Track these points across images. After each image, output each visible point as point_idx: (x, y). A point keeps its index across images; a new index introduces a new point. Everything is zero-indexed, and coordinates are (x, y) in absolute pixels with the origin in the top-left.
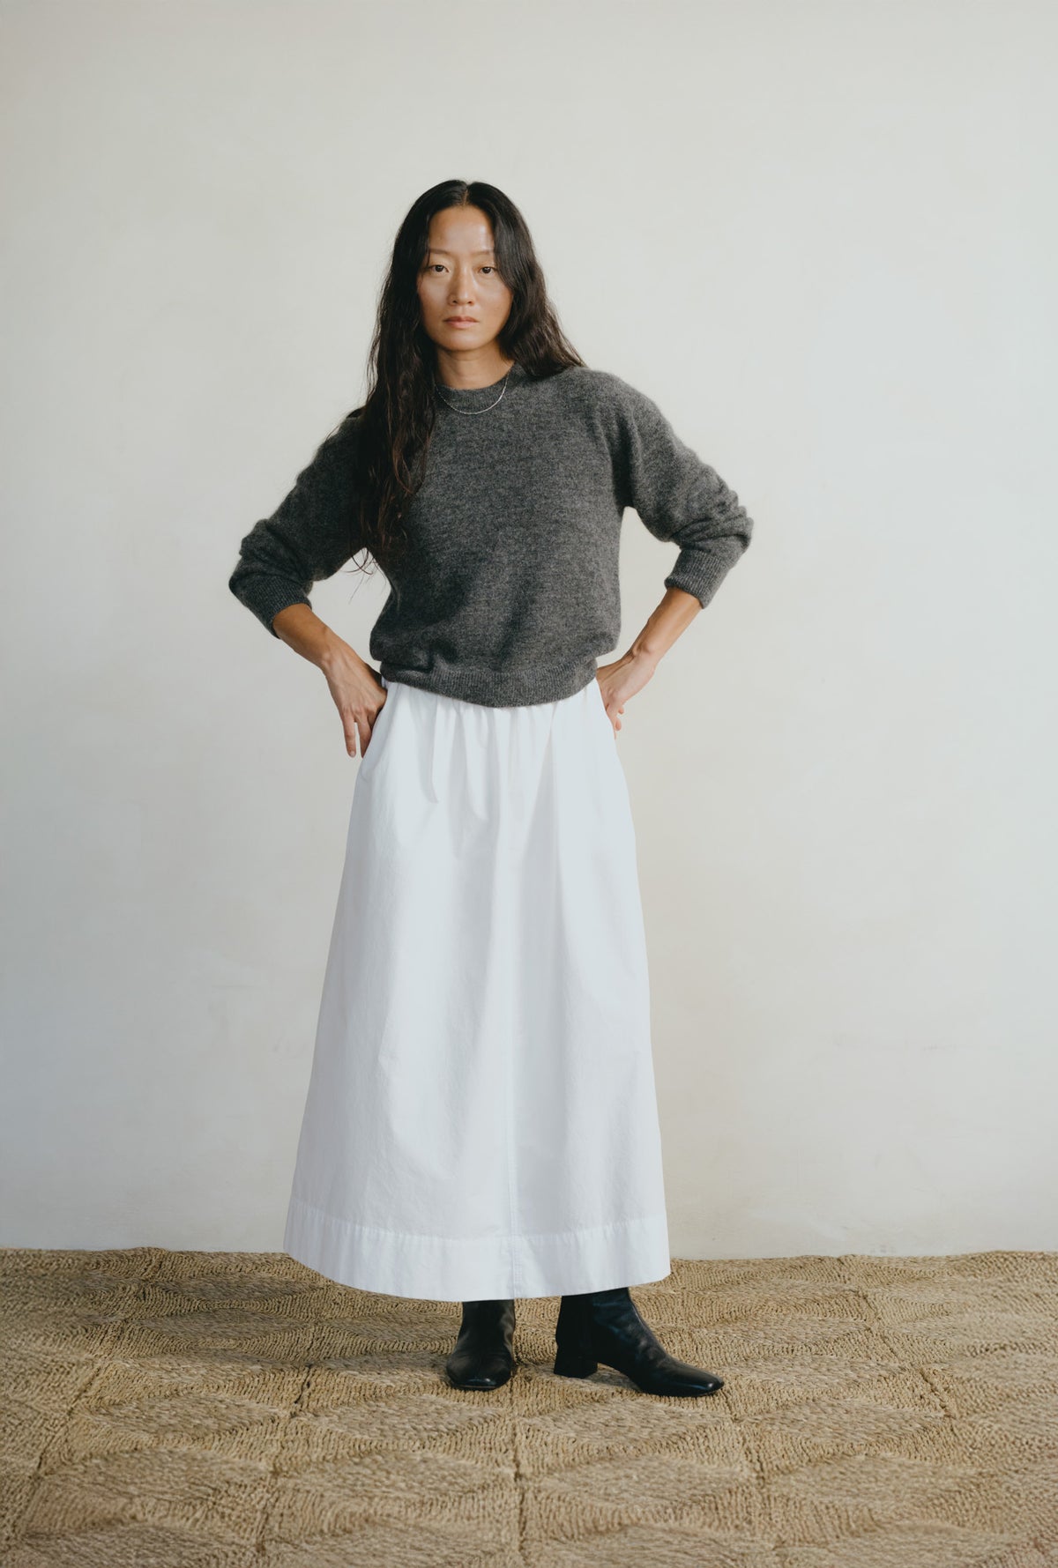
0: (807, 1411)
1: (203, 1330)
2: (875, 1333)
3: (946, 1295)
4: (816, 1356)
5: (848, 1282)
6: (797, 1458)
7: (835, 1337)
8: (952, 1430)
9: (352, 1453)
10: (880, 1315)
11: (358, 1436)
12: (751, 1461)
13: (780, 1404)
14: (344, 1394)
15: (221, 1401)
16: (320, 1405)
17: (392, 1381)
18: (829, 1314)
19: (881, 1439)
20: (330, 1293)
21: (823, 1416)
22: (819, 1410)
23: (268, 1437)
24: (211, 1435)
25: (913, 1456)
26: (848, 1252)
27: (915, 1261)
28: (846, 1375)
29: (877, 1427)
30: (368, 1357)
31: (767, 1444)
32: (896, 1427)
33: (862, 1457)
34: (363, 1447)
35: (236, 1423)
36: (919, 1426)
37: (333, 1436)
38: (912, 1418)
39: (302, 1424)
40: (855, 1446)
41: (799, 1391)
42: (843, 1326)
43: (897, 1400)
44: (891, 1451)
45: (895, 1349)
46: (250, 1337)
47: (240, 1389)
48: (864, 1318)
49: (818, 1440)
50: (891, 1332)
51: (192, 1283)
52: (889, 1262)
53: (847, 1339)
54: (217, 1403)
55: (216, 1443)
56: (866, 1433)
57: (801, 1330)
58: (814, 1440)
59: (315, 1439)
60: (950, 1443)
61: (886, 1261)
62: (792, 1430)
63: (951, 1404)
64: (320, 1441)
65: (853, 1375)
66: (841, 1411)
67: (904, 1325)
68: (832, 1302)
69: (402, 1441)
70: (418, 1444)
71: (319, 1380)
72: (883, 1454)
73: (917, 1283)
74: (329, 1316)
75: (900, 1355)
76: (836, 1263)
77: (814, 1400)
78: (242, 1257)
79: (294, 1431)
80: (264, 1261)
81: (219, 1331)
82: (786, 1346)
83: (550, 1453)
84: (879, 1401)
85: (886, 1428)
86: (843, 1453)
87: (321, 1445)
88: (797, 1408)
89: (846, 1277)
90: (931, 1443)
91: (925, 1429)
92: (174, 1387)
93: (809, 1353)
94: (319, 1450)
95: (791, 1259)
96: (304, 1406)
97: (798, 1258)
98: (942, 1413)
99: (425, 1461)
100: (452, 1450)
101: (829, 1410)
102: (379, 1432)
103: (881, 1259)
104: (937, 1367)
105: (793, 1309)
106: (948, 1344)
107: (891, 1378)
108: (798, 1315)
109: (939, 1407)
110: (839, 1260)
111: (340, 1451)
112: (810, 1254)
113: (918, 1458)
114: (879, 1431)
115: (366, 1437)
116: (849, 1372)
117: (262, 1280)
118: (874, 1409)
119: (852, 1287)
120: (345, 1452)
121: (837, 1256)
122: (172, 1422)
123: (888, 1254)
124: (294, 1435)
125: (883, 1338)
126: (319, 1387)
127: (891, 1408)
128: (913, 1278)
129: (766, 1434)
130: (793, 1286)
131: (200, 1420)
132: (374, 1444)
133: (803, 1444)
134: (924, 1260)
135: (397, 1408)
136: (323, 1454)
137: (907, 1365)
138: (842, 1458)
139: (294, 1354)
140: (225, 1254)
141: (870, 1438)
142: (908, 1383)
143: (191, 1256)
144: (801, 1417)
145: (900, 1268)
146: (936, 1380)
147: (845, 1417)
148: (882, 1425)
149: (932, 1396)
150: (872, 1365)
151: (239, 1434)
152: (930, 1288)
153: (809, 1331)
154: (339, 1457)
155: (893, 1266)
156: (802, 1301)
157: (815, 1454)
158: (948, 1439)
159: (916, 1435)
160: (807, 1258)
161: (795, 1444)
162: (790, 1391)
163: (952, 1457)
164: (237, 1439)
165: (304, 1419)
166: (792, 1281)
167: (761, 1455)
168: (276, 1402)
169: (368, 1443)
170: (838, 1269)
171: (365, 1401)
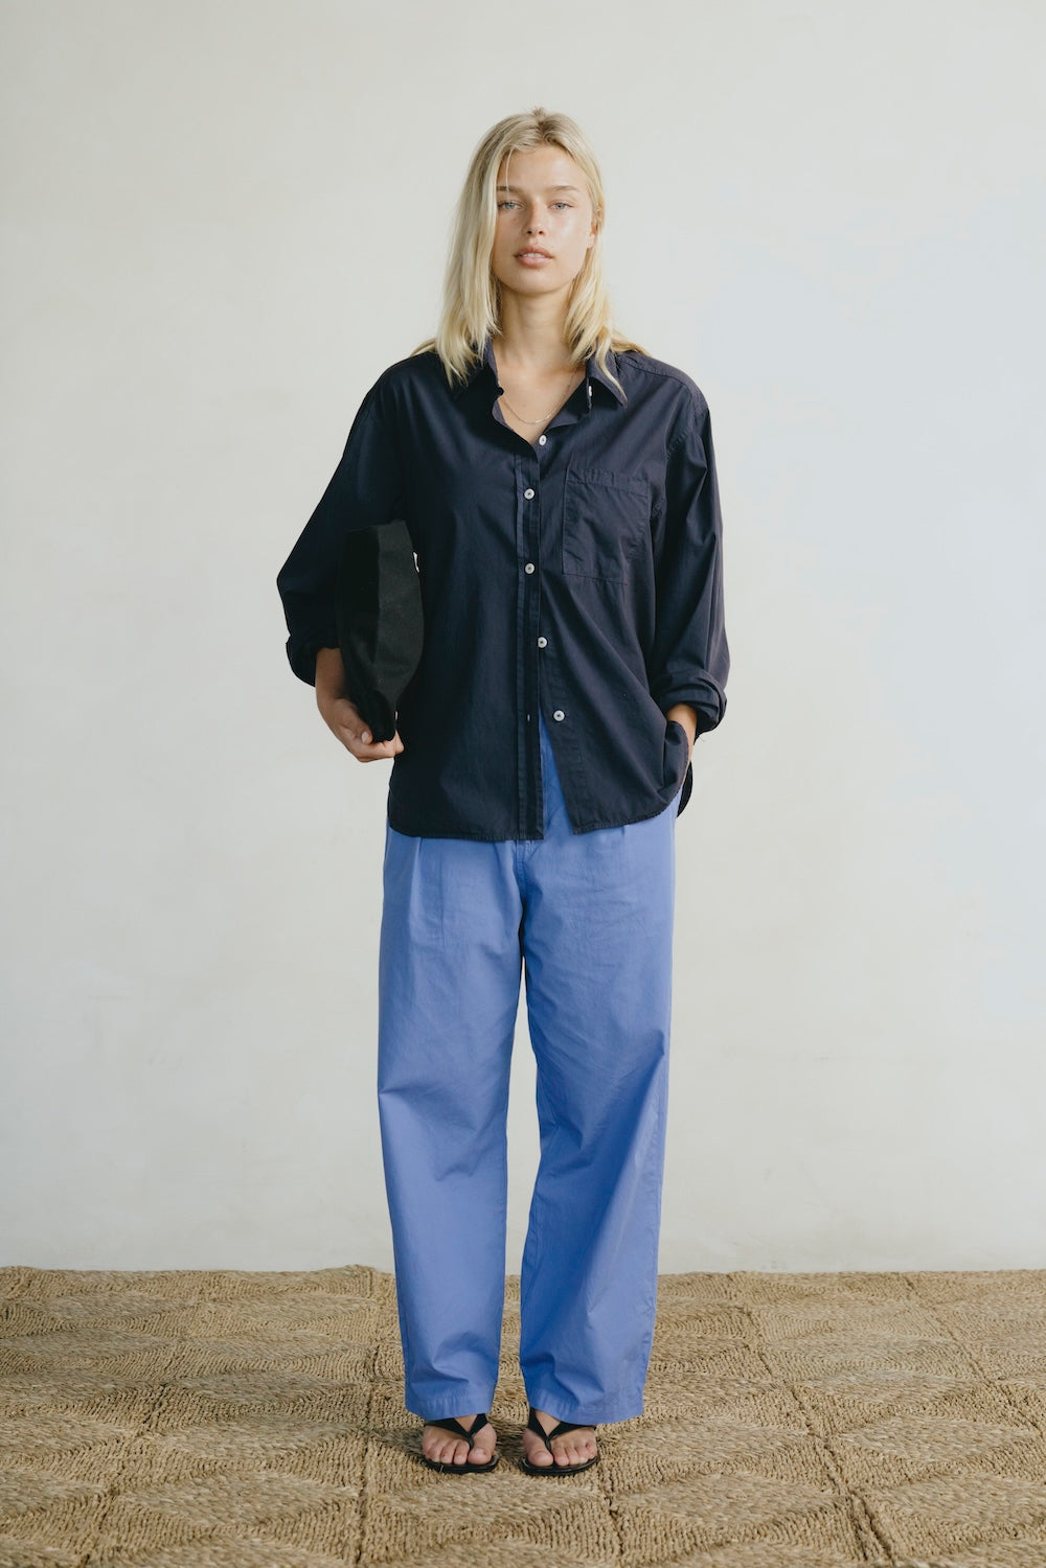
0: (667, 1429)
1: (61, 1349)
2: (752, 1351)
3: (833, 1312)
4: (689, 1374)
5: (734, 1299)
6: (650, 1476)
7: (711, 1354)
8: (814, 1449)
9: (195, 1473)
10: (761, 1332)
11: (204, 1456)
12: (602, 1480)
13: (641, 1422)
14: (196, 1414)
15: (67, 1422)
16: (170, 1425)
17: (247, 1399)
18: (709, 1331)
19: (740, 1459)
20: (200, 1311)
21: (684, 1434)
22: (680, 1428)
23: (110, 1456)
24: (52, 1456)
25: (769, 1475)
26: (737, 1268)
27: (806, 1277)
28: (714, 1392)
29: (738, 1446)
30: (226, 1376)
31: (621, 1462)
32: (756, 1445)
33: (717, 1476)
34: (207, 1467)
35: (78, 1443)
36: (780, 1444)
37: (178, 1456)
38: (774, 1436)
39: (148, 1443)
40: (712, 1465)
41: (663, 1409)
42: (721, 1344)
43: (762, 1418)
44: (748, 1469)
45: (771, 1366)
46: (108, 1356)
47: (89, 1408)
48: (744, 1335)
49: (674, 1459)
50: (769, 1349)
51: (60, 1301)
52: (779, 1279)
53: (723, 1356)
54: (62, 1423)
55: (56, 1463)
56: (725, 1452)
57: (678, 1347)
58: (670, 1458)
59: (159, 1459)
60: (810, 1462)
61: (776, 1278)
62: (649, 1449)
63: (817, 1422)
64: (164, 1461)
65: (721, 1393)
66: (702, 1429)
67: (784, 1342)
68: (715, 1319)
69: (248, 1461)
70: (264, 1463)
71: (172, 1400)
72: (739, 1473)
73: (806, 1300)
74: (194, 1334)
75: (774, 1373)
76: (726, 1279)
77: (676, 1418)
78: (115, 1275)
79: (138, 1450)
80: (136, 1279)
81: (77, 1350)
82: (659, 1363)
83: (399, 1472)
84: (744, 1418)
85: (746, 1446)
86: (699, 1472)
87: (164, 1465)
88: (658, 1426)
89: (733, 1293)
90: (790, 1461)
91: (787, 1447)
92: (21, 1407)
93: (681, 1371)
94: (161, 1470)
95: (680, 1276)
96: (153, 1426)
97: (686, 1275)
98: (807, 1430)
99: (269, 1481)
100: (299, 1469)
101: (691, 1428)
102: (225, 1451)
103: (771, 1276)
104: (810, 1385)
105: (673, 1325)
106: (826, 1361)
107: (760, 1395)
108: (677, 1332)
109: (804, 1425)
110: (728, 1276)
111: (184, 1471)
112: (698, 1270)
113: (775, 1477)
114: (738, 1449)
115: (212, 1457)
116: (718, 1389)
117: (132, 1299)
118: (738, 1427)
119: (737, 1303)
120: (188, 1472)
121: (725, 1271)
122: (13, 1442)
123: (780, 1270)
124: (138, 1454)
125: (761, 1355)
126: (171, 1407)
127: (755, 1425)
128: (802, 1296)
129: (621, 1453)
130: (679, 1303)
131: (43, 1440)
132: (219, 1464)
133: (659, 1462)
134: (816, 1276)
135: (249, 1427)
136: (165, 1475)
137: (780, 1382)
138: (697, 1477)
139: (151, 1373)
140: (98, 1272)
141: (728, 1457)
142: (776, 1401)
143: (61, 1274)
144: (661, 1435)
145: (789, 1285)
146: (805, 1398)
147: (706, 1435)
148: (742, 1443)
149: (799, 1415)
150: (743, 1382)
151: (81, 1454)
152: (817, 1305)
153: (685, 1348)
154: (182, 1478)
155: (783, 1282)
156: (685, 1318)
157: (669, 1473)
158: (809, 1458)
159: (776, 1454)
160: (696, 1274)
161: (651, 1462)
162: (654, 1409)
163: (810, 1475)
164: (77, 1459)
165: (152, 1438)
166: (677, 1297)
167: (614, 1473)
168: (123, 1421)
169: (213, 1463)
170: (726, 1285)
171: (217, 1420)
